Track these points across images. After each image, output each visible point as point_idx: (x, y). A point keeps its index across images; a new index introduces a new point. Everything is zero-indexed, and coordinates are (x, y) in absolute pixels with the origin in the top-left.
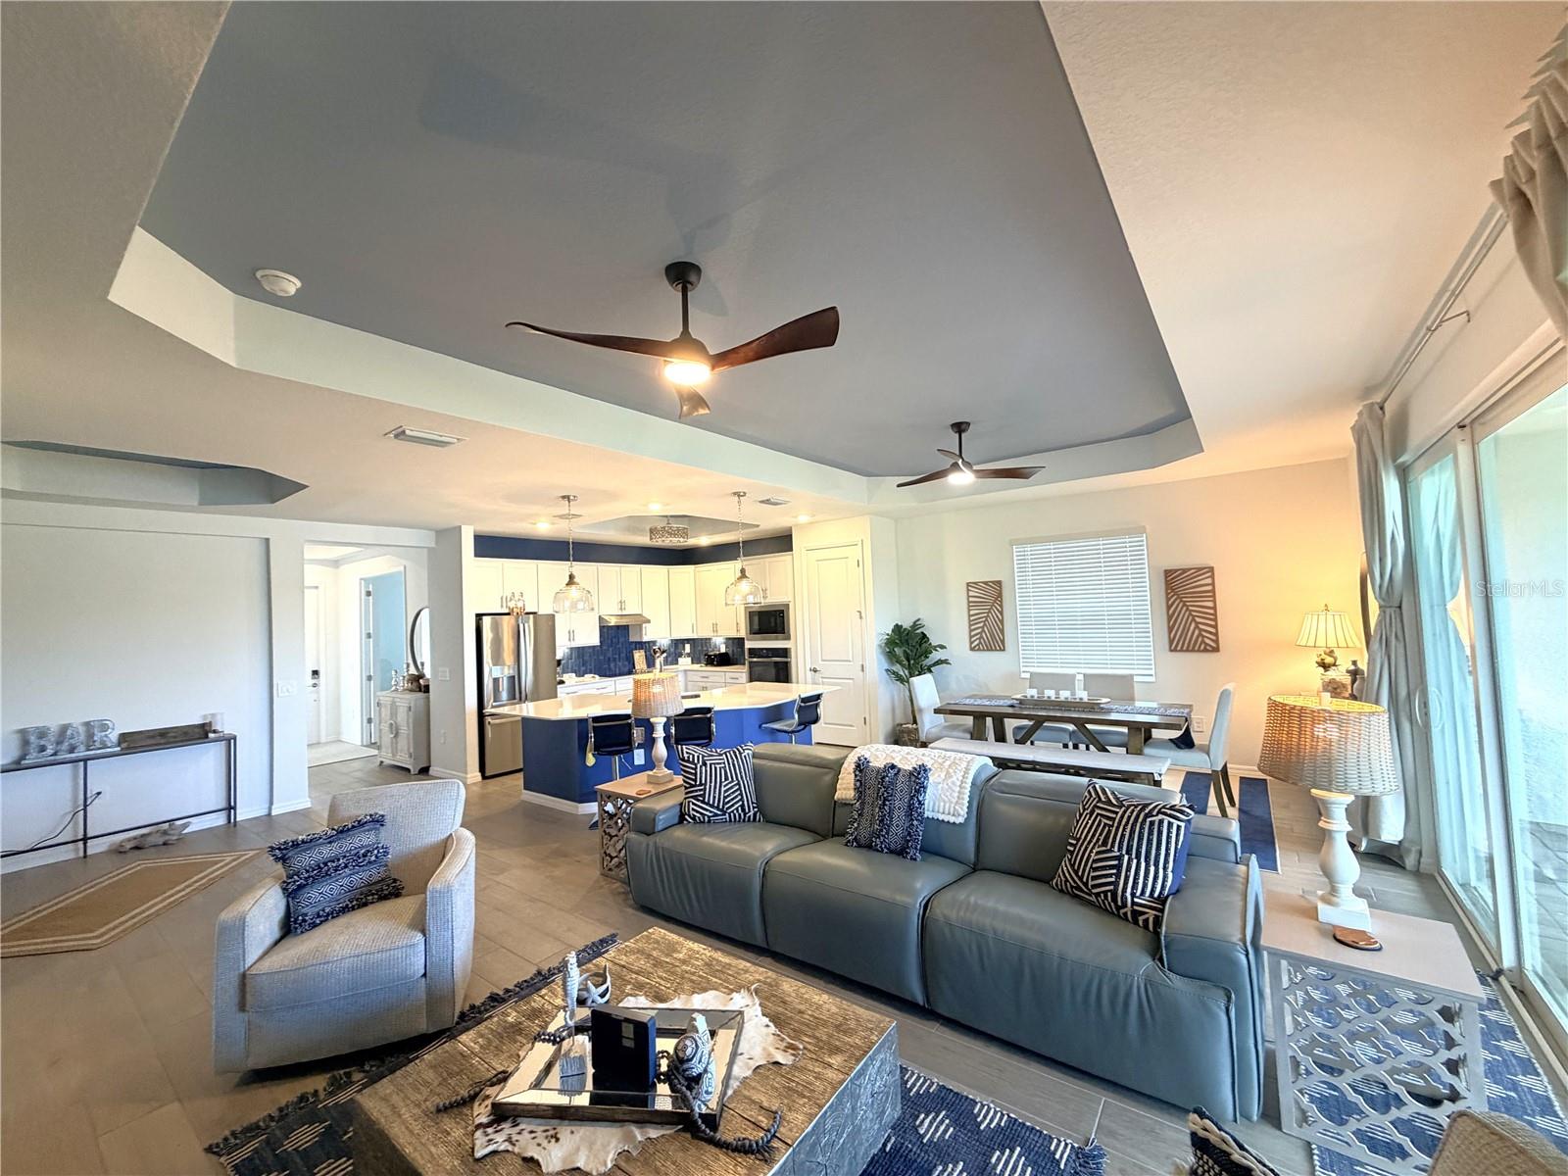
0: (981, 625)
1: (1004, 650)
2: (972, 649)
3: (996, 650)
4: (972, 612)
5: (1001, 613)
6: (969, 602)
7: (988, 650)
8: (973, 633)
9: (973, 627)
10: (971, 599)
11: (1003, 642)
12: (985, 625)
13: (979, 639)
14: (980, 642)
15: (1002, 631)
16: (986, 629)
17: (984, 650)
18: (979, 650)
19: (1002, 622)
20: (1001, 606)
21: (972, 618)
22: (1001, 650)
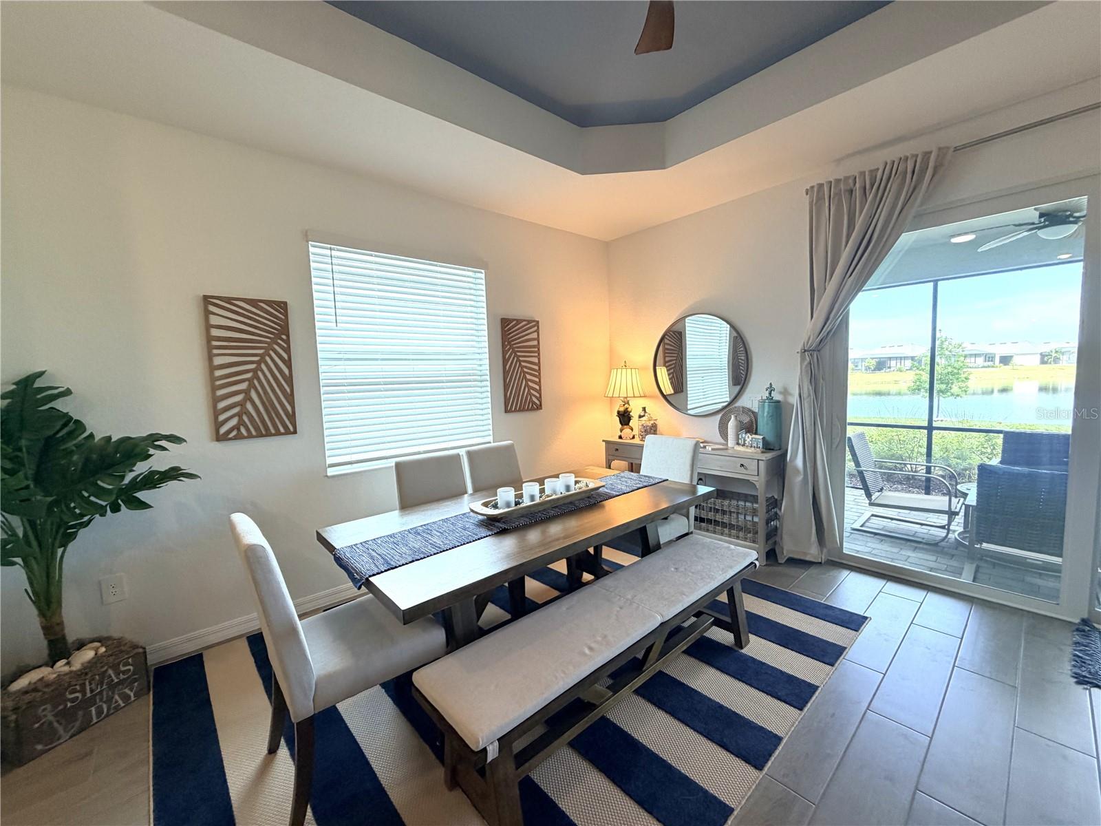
0: (244, 386)
1: (295, 432)
2: (220, 438)
3: (278, 433)
4: (218, 361)
5: (288, 364)
6: (210, 338)
7: (260, 435)
8: (221, 405)
9: (220, 393)
10: (215, 332)
11: (292, 417)
12: (252, 386)
13: (239, 415)
14: (241, 423)
15: (291, 398)
16: (254, 395)
17: (250, 436)
18: (239, 437)
19: (290, 380)
20: (288, 350)
21: (218, 373)
22: (288, 432)
